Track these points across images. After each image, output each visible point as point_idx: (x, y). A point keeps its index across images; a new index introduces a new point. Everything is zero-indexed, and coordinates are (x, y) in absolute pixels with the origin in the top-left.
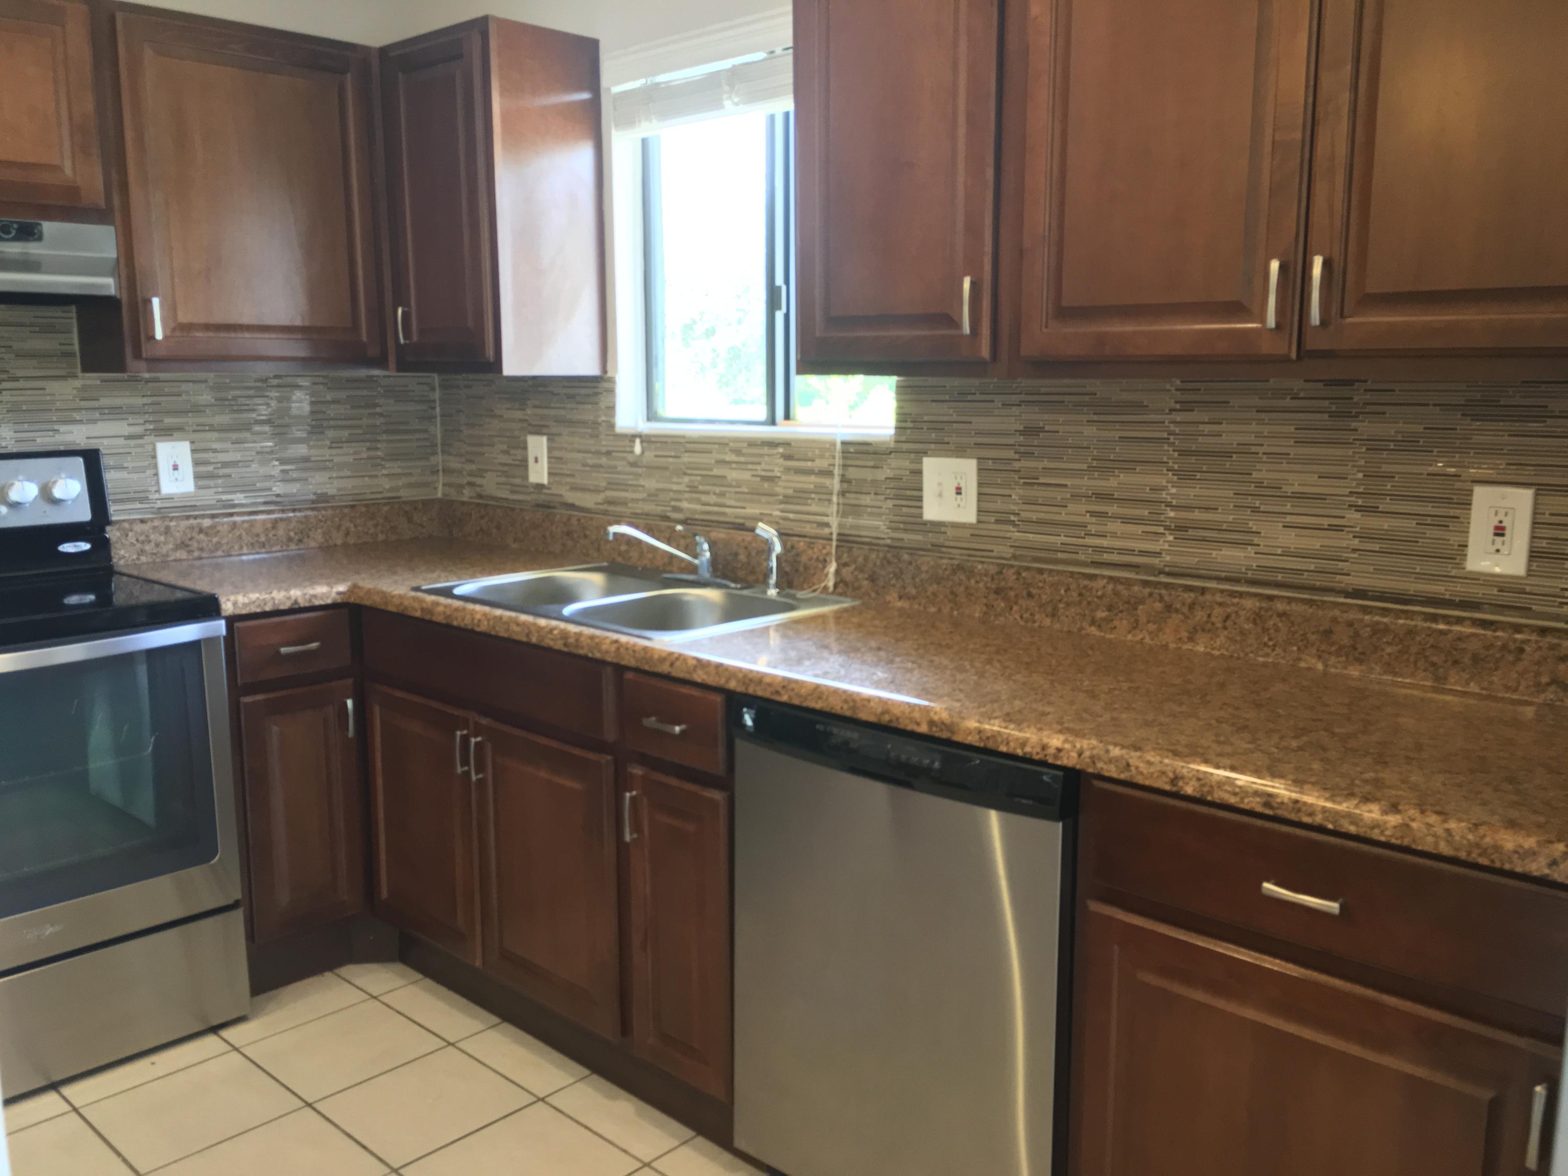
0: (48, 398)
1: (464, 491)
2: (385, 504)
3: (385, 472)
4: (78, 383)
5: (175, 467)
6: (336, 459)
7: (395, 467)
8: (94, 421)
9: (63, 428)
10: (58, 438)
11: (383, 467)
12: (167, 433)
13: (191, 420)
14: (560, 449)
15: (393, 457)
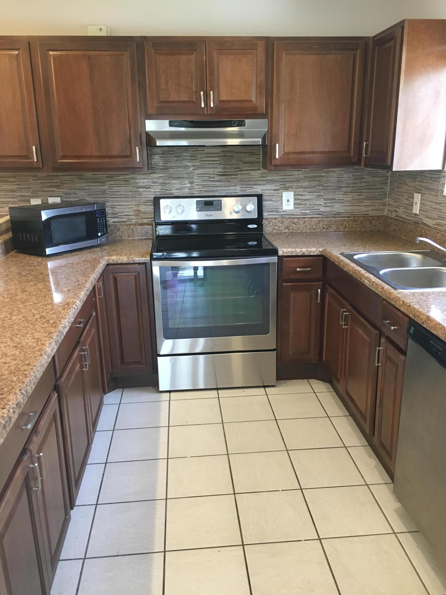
0: (251, 177)
1: (393, 213)
2: (361, 217)
3: (364, 204)
4: (260, 172)
5: (288, 201)
6: (345, 199)
7: (368, 203)
8: (264, 185)
9: (254, 187)
10: (253, 190)
11: (363, 202)
12: (287, 189)
13: (295, 184)
14: (425, 200)
15: (368, 199)
